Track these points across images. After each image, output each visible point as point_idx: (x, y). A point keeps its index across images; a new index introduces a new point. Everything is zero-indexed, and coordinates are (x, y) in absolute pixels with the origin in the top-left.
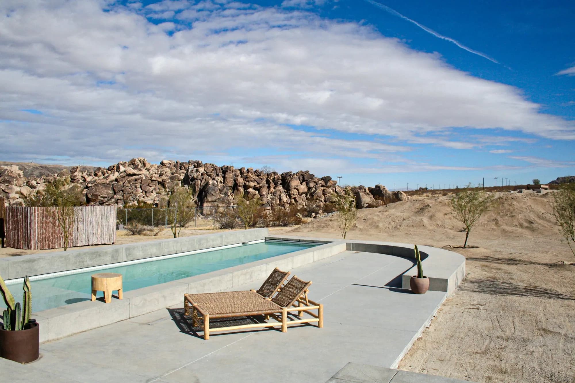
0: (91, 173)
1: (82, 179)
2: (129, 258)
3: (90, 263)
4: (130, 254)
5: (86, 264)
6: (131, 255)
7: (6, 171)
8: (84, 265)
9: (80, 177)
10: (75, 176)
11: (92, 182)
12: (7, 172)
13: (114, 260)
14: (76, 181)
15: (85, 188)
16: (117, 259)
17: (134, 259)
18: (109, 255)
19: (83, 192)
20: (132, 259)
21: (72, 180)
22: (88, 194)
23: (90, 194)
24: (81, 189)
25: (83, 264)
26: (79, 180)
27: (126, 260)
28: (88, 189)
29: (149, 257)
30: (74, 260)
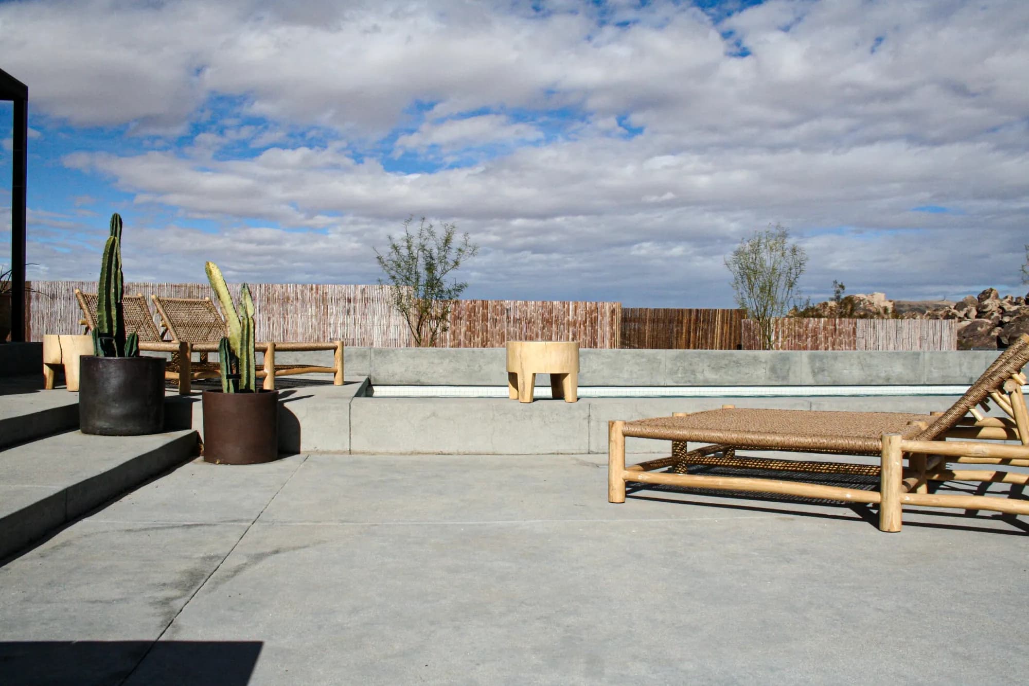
0: (1018, 300)
1: (998, 311)
2: (820, 378)
3: (711, 376)
4: (823, 370)
5: (700, 377)
6: (826, 373)
7: (862, 303)
8: (695, 378)
9: (995, 308)
10: (986, 306)
11: (1011, 314)
12: (864, 304)
13: (778, 377)
14: (987, 315)
15: (997, 326)
16: (784, 378)
17: (834, 381)
18: (764, 365)
19: (993, 334)
20: (828, 380)
21: (979, 315)
22: (1002, 336)
23: (1006, 337)
24: (988, 327)
25: (693, 376)
26: (992, 314)
27: (811, 381)
28: (1003, 328)
29: (880, 382)
30: (669, 366)
